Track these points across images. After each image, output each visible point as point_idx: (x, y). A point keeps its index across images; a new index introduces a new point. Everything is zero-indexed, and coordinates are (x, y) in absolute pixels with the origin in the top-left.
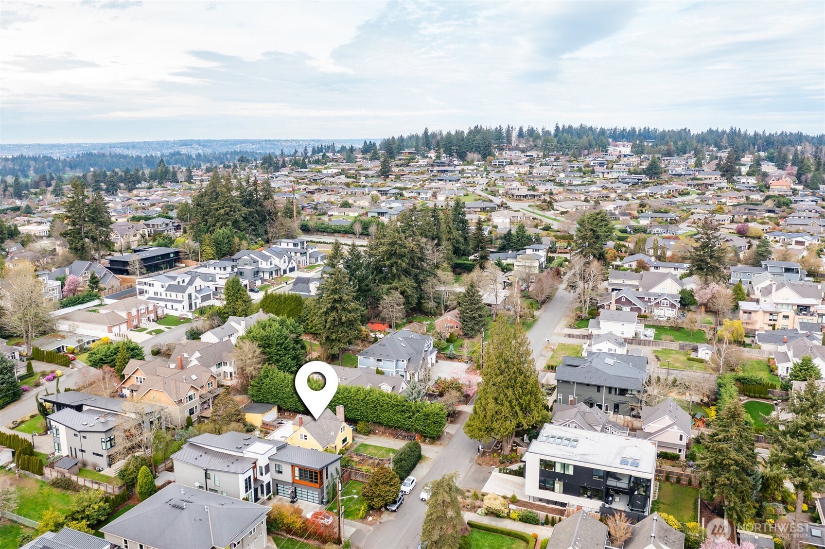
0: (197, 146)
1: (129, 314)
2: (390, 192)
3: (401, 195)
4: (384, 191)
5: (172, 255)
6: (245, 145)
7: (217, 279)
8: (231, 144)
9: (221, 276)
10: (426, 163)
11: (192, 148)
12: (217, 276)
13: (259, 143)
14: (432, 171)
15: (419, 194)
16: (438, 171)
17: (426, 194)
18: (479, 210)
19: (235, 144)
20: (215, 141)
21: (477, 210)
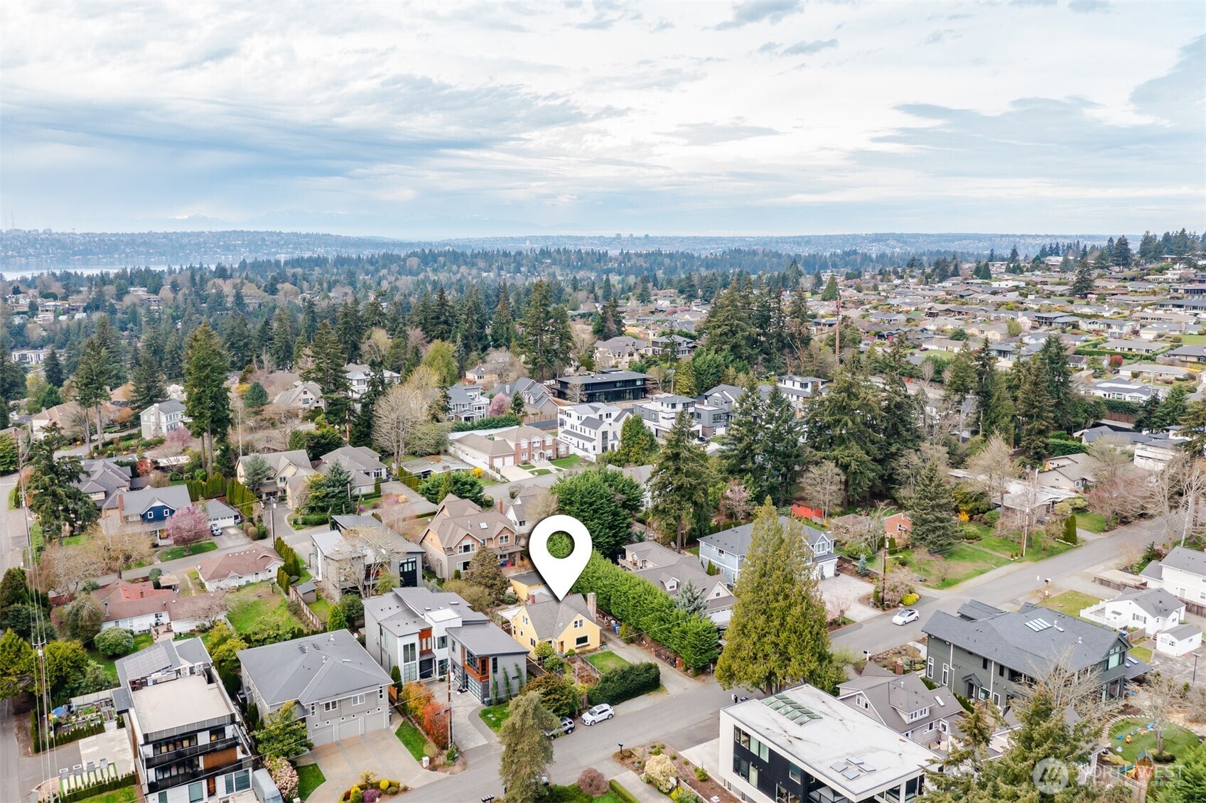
0: (892, 243)
1: (518, 445)
2: (1058, 320)
3: (1075, 326)
4: (1046, 318)
5: (639, 383)
6: (967, 242)
7: (660, 419)
8: (946, 241)
9: (666, 416)
10: (1177, 277)
11: (887, 245)
12: (661, 415)
13: (990, 240)
14: (1176, 290)
15: (1109, 326)
16: (1187, 291)
17: (1121, 327)
18: (1195, 360)
19: (953, 242)
20: (923, 235)
21: (1189, 359)
